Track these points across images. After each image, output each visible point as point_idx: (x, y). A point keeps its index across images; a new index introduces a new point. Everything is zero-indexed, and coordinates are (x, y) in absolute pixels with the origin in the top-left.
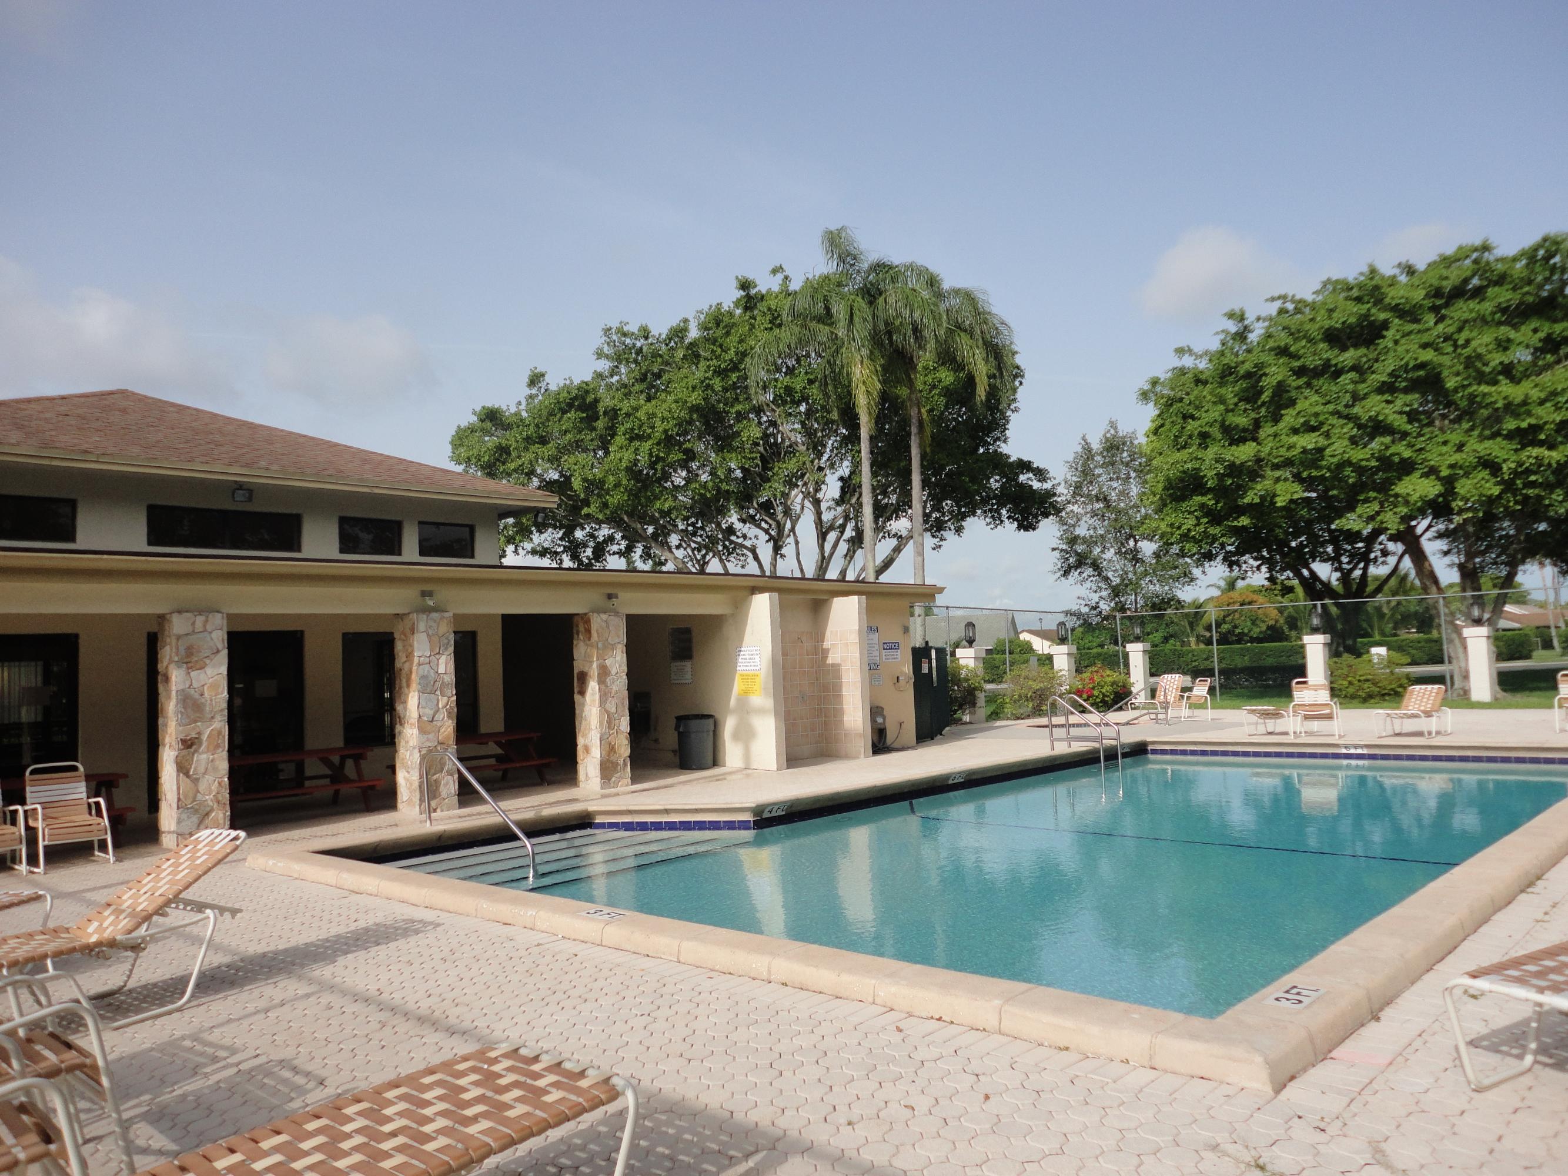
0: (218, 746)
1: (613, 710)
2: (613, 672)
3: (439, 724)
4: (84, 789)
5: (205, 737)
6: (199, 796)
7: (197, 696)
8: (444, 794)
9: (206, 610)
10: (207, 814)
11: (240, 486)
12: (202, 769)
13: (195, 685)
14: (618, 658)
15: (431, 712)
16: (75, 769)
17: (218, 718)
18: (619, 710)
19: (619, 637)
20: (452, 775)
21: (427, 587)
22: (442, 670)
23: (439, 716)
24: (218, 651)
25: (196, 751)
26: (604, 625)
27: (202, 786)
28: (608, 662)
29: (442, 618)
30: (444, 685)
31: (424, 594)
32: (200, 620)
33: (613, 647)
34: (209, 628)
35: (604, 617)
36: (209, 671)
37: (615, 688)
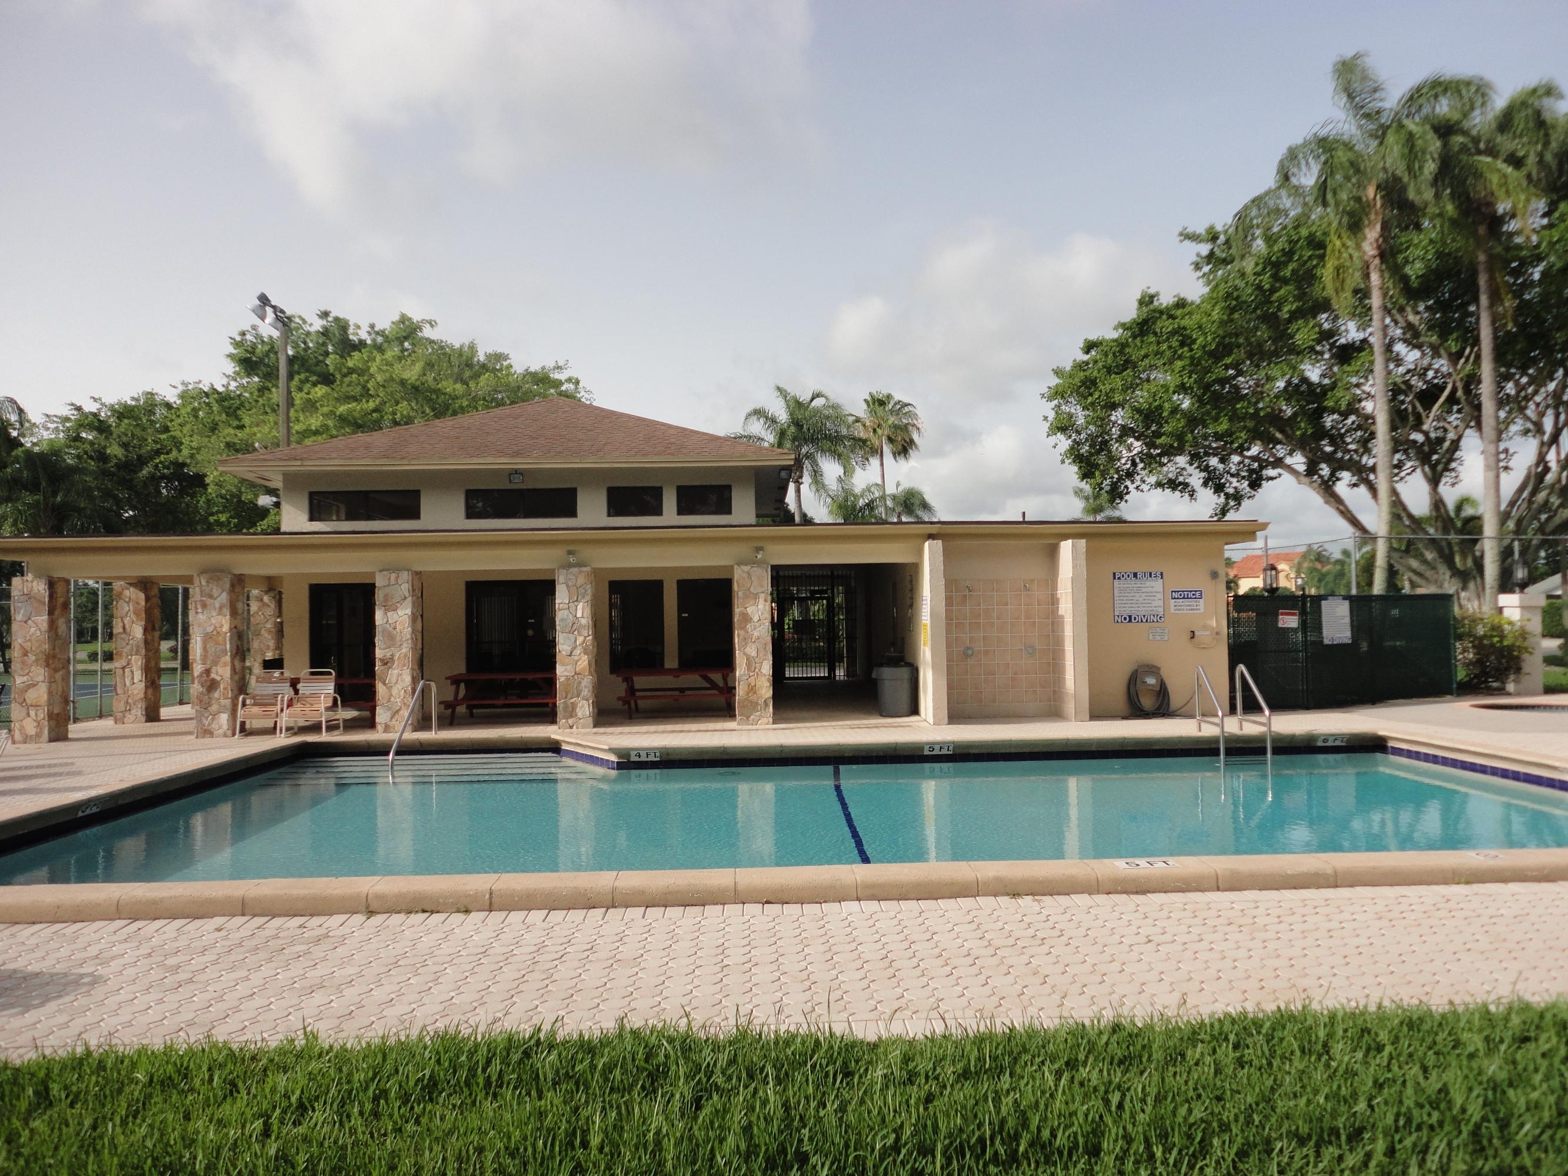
0: (404, 665)
1: (754, 654)
2: (756, 619)
3: (576, 658)
4: (332, 687)
5: (396, 658)
6: (392, 699)
7: (391, 629)
8: (580, 714)
9: (396, 569)
10: (397, 712)
11: (516, 472)
12: (394, 680)
13: (390, 621)
14: (761, 606)
15: (569, 648)
16: (330, 674)
17: (405, 645)
18: (761, 655)
19: (762, 586)
20: (587, 700)
21: (571, 548)
22: (579, 615)
23: (577, 652)
24: (405, 598)
25: (390, 668)
26: (745, 575)
27: (394, 692)
28: (749, 610)
29: (580, 572)
30: (581, 626)
31: (570, 553)
32: (393, 576)
33: (756, 596)
34: (400, 582)
35: (746, 568)
36: (400, 612)
37: (756, 634)
